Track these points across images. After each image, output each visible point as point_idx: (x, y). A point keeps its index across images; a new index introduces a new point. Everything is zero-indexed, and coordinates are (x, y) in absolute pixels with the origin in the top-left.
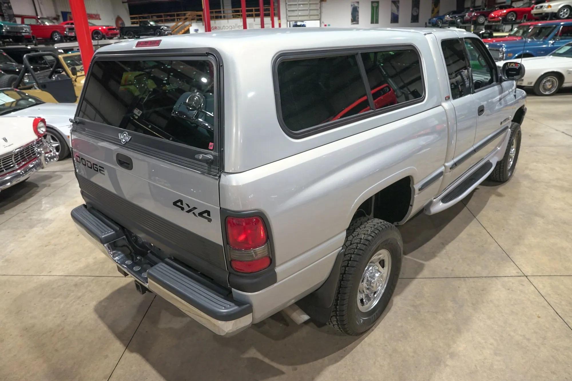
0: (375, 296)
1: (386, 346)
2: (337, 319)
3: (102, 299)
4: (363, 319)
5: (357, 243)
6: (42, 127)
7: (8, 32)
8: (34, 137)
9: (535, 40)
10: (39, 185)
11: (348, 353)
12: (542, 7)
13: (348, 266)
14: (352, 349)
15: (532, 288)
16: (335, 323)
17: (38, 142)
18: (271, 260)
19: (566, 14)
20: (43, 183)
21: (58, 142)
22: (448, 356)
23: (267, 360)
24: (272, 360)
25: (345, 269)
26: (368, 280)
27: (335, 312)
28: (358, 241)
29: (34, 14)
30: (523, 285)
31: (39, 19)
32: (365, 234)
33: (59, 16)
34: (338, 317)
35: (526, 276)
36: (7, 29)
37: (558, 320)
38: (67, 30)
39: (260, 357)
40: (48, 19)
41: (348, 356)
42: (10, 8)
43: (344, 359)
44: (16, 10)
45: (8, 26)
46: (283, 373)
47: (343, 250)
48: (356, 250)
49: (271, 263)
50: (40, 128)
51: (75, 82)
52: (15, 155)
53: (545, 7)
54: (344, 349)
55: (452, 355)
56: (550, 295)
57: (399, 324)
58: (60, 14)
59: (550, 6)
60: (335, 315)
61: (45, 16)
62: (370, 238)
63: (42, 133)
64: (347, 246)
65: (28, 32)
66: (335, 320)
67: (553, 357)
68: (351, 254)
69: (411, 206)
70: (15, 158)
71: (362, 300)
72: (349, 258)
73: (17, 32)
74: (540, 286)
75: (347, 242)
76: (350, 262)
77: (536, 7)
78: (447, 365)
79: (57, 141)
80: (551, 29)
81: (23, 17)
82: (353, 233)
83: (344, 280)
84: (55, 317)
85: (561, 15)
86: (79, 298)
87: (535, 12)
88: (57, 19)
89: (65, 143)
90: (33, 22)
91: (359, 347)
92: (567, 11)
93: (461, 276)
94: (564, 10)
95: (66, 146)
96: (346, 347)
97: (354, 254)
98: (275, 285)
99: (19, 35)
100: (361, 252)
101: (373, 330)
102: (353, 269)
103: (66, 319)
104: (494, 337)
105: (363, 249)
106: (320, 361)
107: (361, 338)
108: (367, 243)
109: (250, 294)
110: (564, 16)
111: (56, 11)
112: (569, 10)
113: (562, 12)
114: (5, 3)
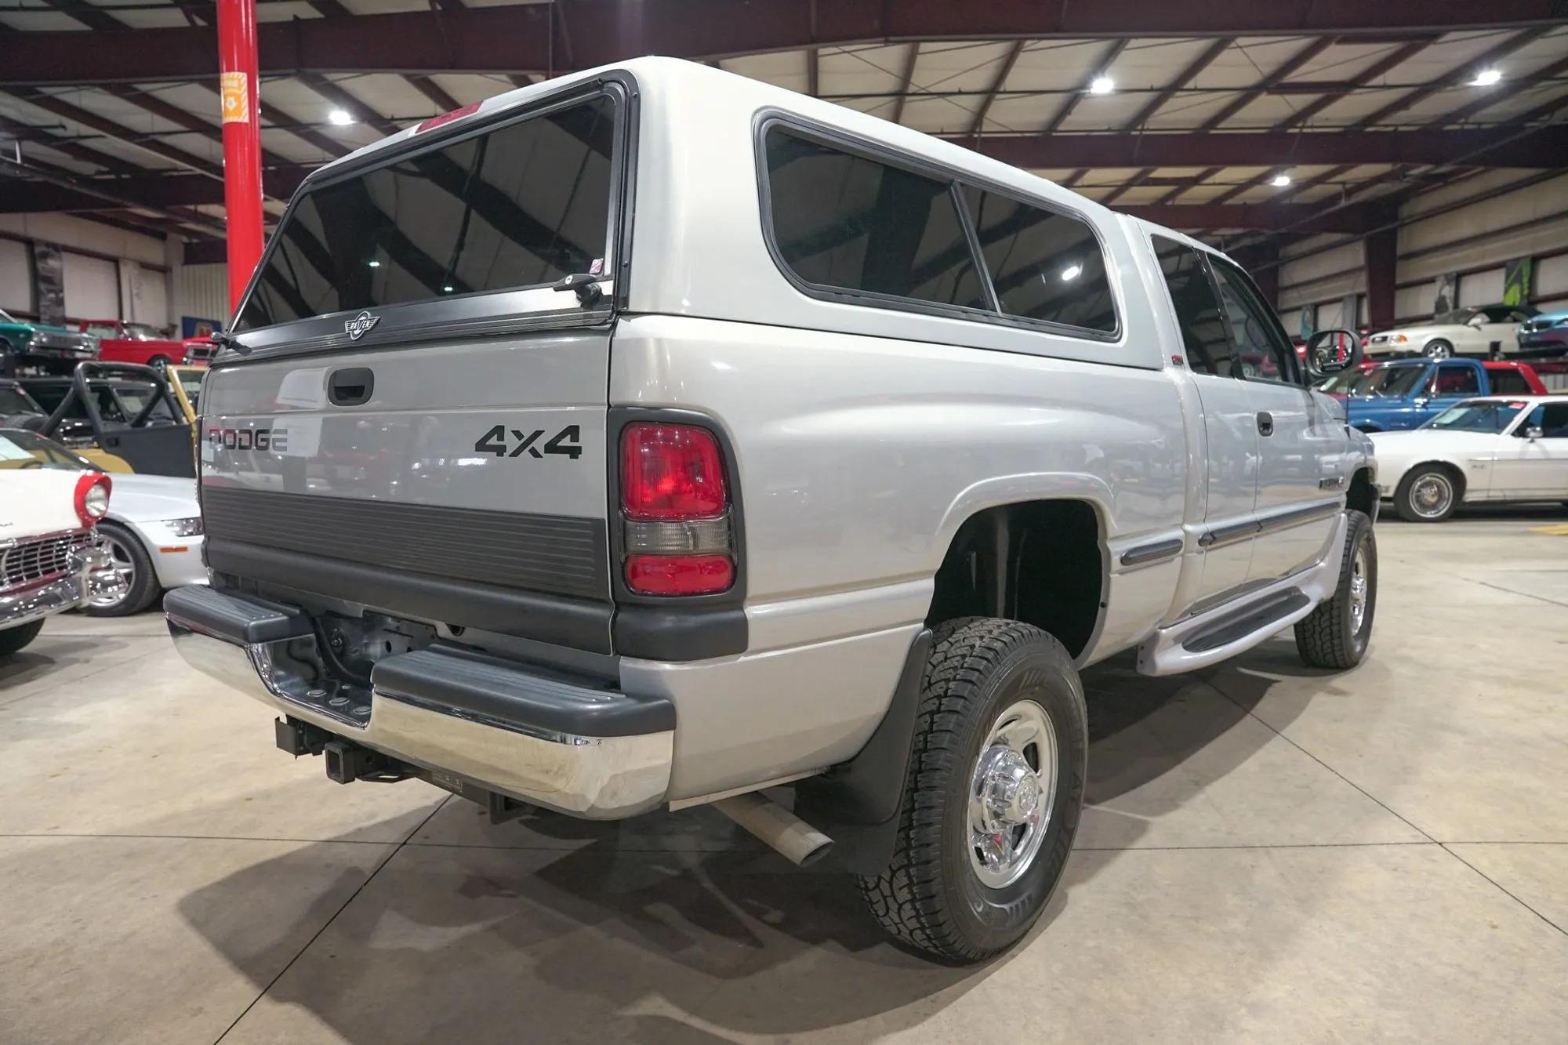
0: (1019, 851)
1: (1056, 989)
2: (910, 877)
3: (206, 884)
4: (986, 905)
5: (964, 656)
6: (98, 499)
7: (42, 347)
8: (70, 522)
9: (1382, 396)
10: (56, 660)
11: (945, 1004)
12: (1385, 339)
13: (939, 711)
14: (956, 997)
15: (1462, 867)
16: (904, 895)
17: (79, 537)
18: (735, 569)
20: (70, 656)
21: (132, 564)
22: (1244, 1011)
23: (697, 1023)
24: (714, 1021)
25: (932, 719)
26: (995, 790)
27: (902, 854)
28: (964, 651)
29: (113, 316)
30: (1434, 861)
31: (125, 326)
32: (982, 638)
33: (174, 327)
34: (913, 871)
35: (1440, 844)
36: (41, 342)
38: (191, 353)
39: (676, 1014)
40: (147, 329)
41: (943, 1014)
42: (60, 302)
43: (932, 1019)
44: (72, 310)
45: (46, 335)
47: (926, 632)
48: (961, 672)
49: (733, 581)
50: (91, 500)
52: (10, 555)
53: (1392, 339)
54: (932, 997)
55: (1255, 1009)
56: (1514, 881)
57: (1091, 943)
58: (178, 322)
59: (1402, 338)
60: (906, 862)
61: (138, 320)
62: (997, 645)
63: (97, 514)
64: (935, 663)
65: (91, 352)
66: (905, 881)
68: (947, 681)
69: (1104, 605)
70: (8, 561)
71: (979, 851)
72: (941, 692)
73: (63, 350)
74: (1484, 864)
75: (935, 655)
76: (944, 701)
77: (1374, 339)
78: (1243, 1031)
79: (128, 561)
80: (1415, 372)
81: (84, 325)
82: (950, 636)
83: (930, 749)
84: (48, 925)
86: (136, 881)
87: (1370, 349)
88: (168, 332)
89: (150, 569)
90: (108, 335)
91: (974, 993)
92: (1443, 351)
93: (1257, 845)
94: (1436, 348)
95: (150, 576)
96: (939, 993)
97: (954, 679)
98: (742, 659)
99: (67, 356)
100: (975, 676)
101: (1014, 956)
102: (954, 718)
103: (82, 928)
104: (1373, 970)
105: (981, 668)
106: (861, 1023)
107: (979, 974)
108: (990, 655)
109: (667, 666)
111: (170, 314)
112: (1445, 347)
113: (1431, 352)
114: (50, 291)
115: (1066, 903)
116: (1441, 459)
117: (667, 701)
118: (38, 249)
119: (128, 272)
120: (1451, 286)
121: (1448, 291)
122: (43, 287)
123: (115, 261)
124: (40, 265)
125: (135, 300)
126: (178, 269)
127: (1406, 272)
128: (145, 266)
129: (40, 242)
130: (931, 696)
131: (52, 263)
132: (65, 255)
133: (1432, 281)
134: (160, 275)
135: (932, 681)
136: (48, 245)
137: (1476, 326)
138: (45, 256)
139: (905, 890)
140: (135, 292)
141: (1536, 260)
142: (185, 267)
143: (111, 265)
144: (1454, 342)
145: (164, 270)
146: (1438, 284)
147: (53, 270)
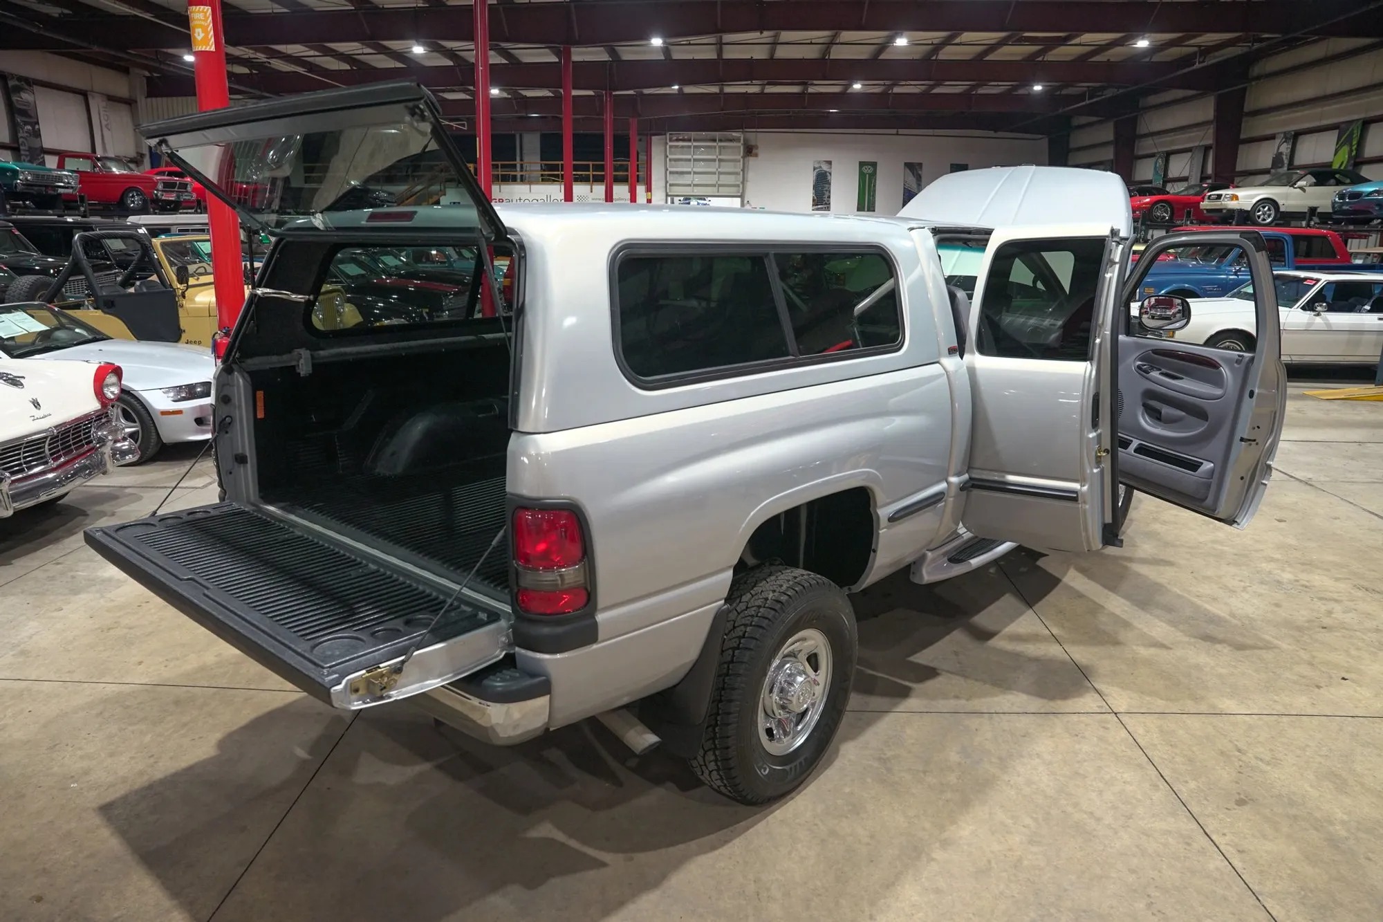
0: (800, 727)
1: (816, 825)
2: (716, 756)
3: (235, 728)
4: (770, 768)
5: (759, 607)
6: (113, 384)
7: (28, 184)
8: (93, 405)
10: (89, 512)
11: (739, 835)
12: (1219, 196)
13: (738, 648)
14: (748, 828)
15: (1124, 733)
16: (712, 766)
17: (100, 418)
18: (589, 595)
19: (1269, 216)
20: (98, 508)
21: (138, 424)
22: (937, 845)
23: (573, 843)
24: (585, 842)
25: (734, 653)
26: (782, 690)
27: (711, 741)
28: (759, 603)
29: (87, 149)
30: (1107, 729)
31: (99, 159)
32: (774, 591)
33: (142, 155)
34: (717, 753)
35: (1116, 713)
36: (26, 179)
37: (1161, 787)
38: (160, 187)
39: (560, 837)
40: (117, 160)
41: (737, 841)
42: (37, 134)
43: (730, 845)
44: (48, 141)
45: (29, 173)
46: (603, 865)
47: (726, 607)
48: (756, 619)
49: (589, 600)
50: (108, 386)
51: (181, 298)
52: (51, 439)
53: (1226, 197)
54: (731, 828)
55: (945, 844)
56: (1155, 745)
57: (847, 790)
58: (146, 151)
59: (1235, 197)
60: (713, 746)
61: (111, 155)
62: (783, 598)
63: (111, 397)
64: (739, 611)
65: (72, 188)
66: (713, 758)
67: (1137, 846)
68: (746, 625)
69: (875, 551)
70: (50, 445)
71: (769, 732)
72: (741, 634)
73: (46, 187)
74: (1139, 731)
76: (742, 641)
77: (1210, 196)
78: (933, 860)
79: (135, 422)
81: (62, 155)
82: (752, 589)
83: (731, 675)
84: (132, 758)
85: (1259, 217)
86: (185, 725)
87: (1207, 205)
88: (137, 161)
89: (152, 428)
90: (85, 166)
91: (760, 826)
92: (1269, 209)
93: (985, 711)
94: (1264, 207)
95: (154, 431)
96: (737, 825)
97: (751, 625)
98: (595, 646)
99: (51, 192)
100: (765, 623)
101: (792, 798)
102: (748, 653)
103: (156, 762)
104: (1034, 816)
105: (770, 617)
106: (682, 846)
107: (768, 810)
108: (778, 606)
109: (547, 656)
110: (1264, 220)
111: (138, 145)
112: (1272, 208)
113: (1259, 211)
114: (26, 123)
115: (837, 756)
116: (1240, 327)
117: (544, 678)
118: (11, 83)
119: (96, 104)
120: (1288, 144)
121: (1285, 149)
122: (19, 119)
123: (84, 94)
124: (14, 98)
125: (105, 130)
126: (142, 101)
127: (1251, 128)
128: (111, 99)
129: (12, 76)
130: (734, 635)
131: (25, 96)
132: (36, 88)
133: (1272, 137)
134: (124, 107)
135: (736, 625)
136: (20, 79)
137: (1301, 188)
138: (18, 90)
139: (713, 763)
140: (104, 123)
141: (1366, 123)
142: (149, 99)
143: (81, 97)
144: (1280, 202)
145: (130, 103)
146: (1277, 141)
147: (28, 104)
